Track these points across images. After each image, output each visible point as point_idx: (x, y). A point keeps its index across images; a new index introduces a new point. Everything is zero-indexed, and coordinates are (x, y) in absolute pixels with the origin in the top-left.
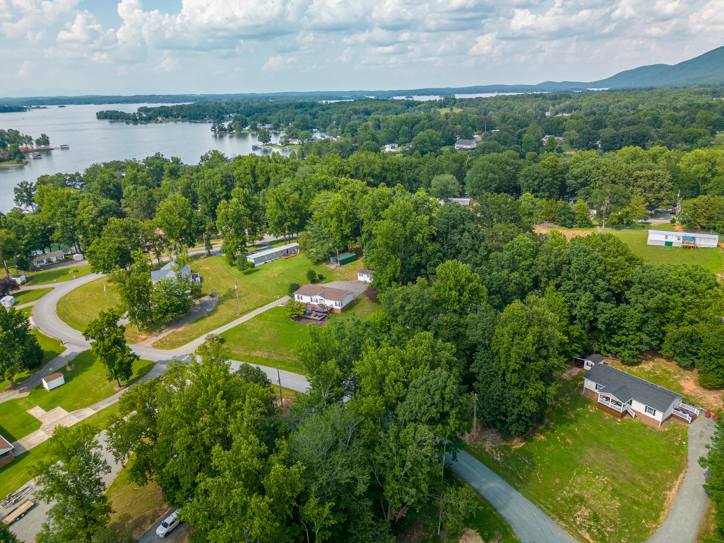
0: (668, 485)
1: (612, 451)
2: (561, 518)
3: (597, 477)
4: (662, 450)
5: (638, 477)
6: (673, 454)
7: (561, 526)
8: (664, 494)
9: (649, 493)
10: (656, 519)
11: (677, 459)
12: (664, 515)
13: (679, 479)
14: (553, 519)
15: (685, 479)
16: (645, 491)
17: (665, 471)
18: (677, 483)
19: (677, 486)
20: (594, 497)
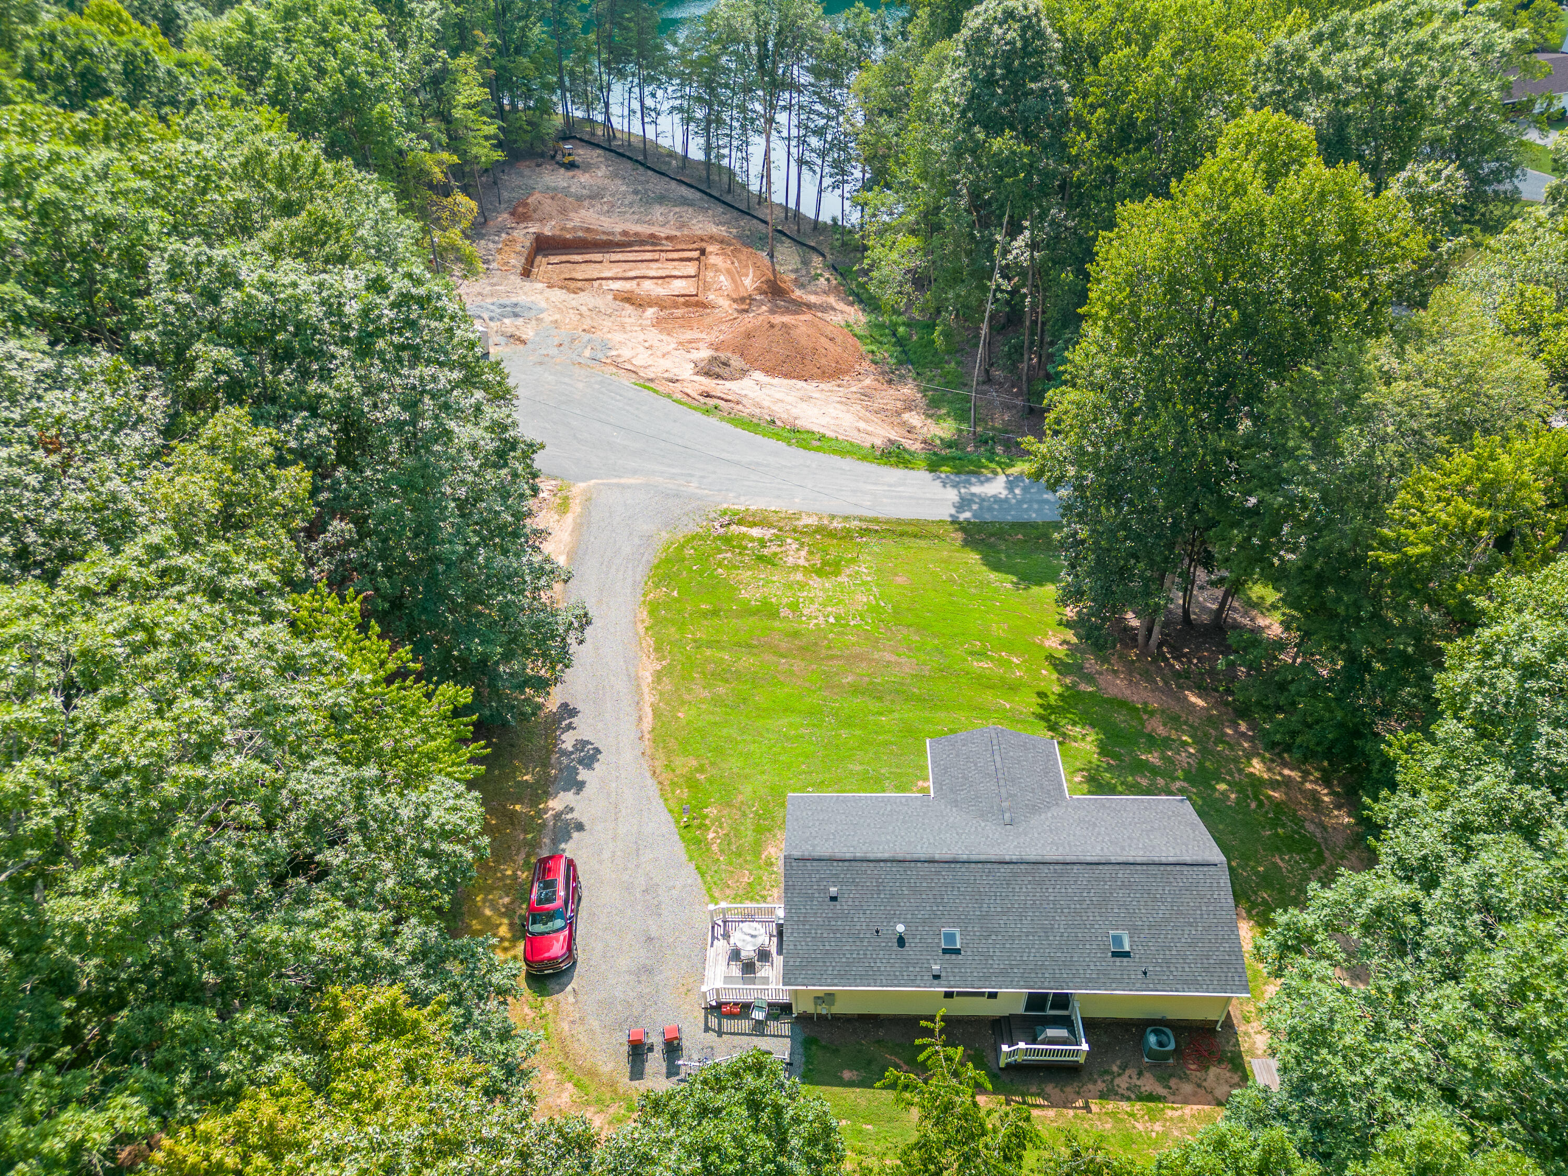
0: (667, 685)
1: (856, 690)
2: (821, 530)
3: (832, 620)
4: (735, 764)
5: (746, 661)
6: (701, 770)
7: (809, 515)
8: (664, 658)
9: (698, 644)
10: (653, 608)
11: (684, 764)
12: (643, 621)
13: (648, 710)
14: (833, 517)
15: (635, 717)
16: (710, 645)
17: (694, 712)
18: (649, 698)
19: (646, 690)
20: (802, 586)
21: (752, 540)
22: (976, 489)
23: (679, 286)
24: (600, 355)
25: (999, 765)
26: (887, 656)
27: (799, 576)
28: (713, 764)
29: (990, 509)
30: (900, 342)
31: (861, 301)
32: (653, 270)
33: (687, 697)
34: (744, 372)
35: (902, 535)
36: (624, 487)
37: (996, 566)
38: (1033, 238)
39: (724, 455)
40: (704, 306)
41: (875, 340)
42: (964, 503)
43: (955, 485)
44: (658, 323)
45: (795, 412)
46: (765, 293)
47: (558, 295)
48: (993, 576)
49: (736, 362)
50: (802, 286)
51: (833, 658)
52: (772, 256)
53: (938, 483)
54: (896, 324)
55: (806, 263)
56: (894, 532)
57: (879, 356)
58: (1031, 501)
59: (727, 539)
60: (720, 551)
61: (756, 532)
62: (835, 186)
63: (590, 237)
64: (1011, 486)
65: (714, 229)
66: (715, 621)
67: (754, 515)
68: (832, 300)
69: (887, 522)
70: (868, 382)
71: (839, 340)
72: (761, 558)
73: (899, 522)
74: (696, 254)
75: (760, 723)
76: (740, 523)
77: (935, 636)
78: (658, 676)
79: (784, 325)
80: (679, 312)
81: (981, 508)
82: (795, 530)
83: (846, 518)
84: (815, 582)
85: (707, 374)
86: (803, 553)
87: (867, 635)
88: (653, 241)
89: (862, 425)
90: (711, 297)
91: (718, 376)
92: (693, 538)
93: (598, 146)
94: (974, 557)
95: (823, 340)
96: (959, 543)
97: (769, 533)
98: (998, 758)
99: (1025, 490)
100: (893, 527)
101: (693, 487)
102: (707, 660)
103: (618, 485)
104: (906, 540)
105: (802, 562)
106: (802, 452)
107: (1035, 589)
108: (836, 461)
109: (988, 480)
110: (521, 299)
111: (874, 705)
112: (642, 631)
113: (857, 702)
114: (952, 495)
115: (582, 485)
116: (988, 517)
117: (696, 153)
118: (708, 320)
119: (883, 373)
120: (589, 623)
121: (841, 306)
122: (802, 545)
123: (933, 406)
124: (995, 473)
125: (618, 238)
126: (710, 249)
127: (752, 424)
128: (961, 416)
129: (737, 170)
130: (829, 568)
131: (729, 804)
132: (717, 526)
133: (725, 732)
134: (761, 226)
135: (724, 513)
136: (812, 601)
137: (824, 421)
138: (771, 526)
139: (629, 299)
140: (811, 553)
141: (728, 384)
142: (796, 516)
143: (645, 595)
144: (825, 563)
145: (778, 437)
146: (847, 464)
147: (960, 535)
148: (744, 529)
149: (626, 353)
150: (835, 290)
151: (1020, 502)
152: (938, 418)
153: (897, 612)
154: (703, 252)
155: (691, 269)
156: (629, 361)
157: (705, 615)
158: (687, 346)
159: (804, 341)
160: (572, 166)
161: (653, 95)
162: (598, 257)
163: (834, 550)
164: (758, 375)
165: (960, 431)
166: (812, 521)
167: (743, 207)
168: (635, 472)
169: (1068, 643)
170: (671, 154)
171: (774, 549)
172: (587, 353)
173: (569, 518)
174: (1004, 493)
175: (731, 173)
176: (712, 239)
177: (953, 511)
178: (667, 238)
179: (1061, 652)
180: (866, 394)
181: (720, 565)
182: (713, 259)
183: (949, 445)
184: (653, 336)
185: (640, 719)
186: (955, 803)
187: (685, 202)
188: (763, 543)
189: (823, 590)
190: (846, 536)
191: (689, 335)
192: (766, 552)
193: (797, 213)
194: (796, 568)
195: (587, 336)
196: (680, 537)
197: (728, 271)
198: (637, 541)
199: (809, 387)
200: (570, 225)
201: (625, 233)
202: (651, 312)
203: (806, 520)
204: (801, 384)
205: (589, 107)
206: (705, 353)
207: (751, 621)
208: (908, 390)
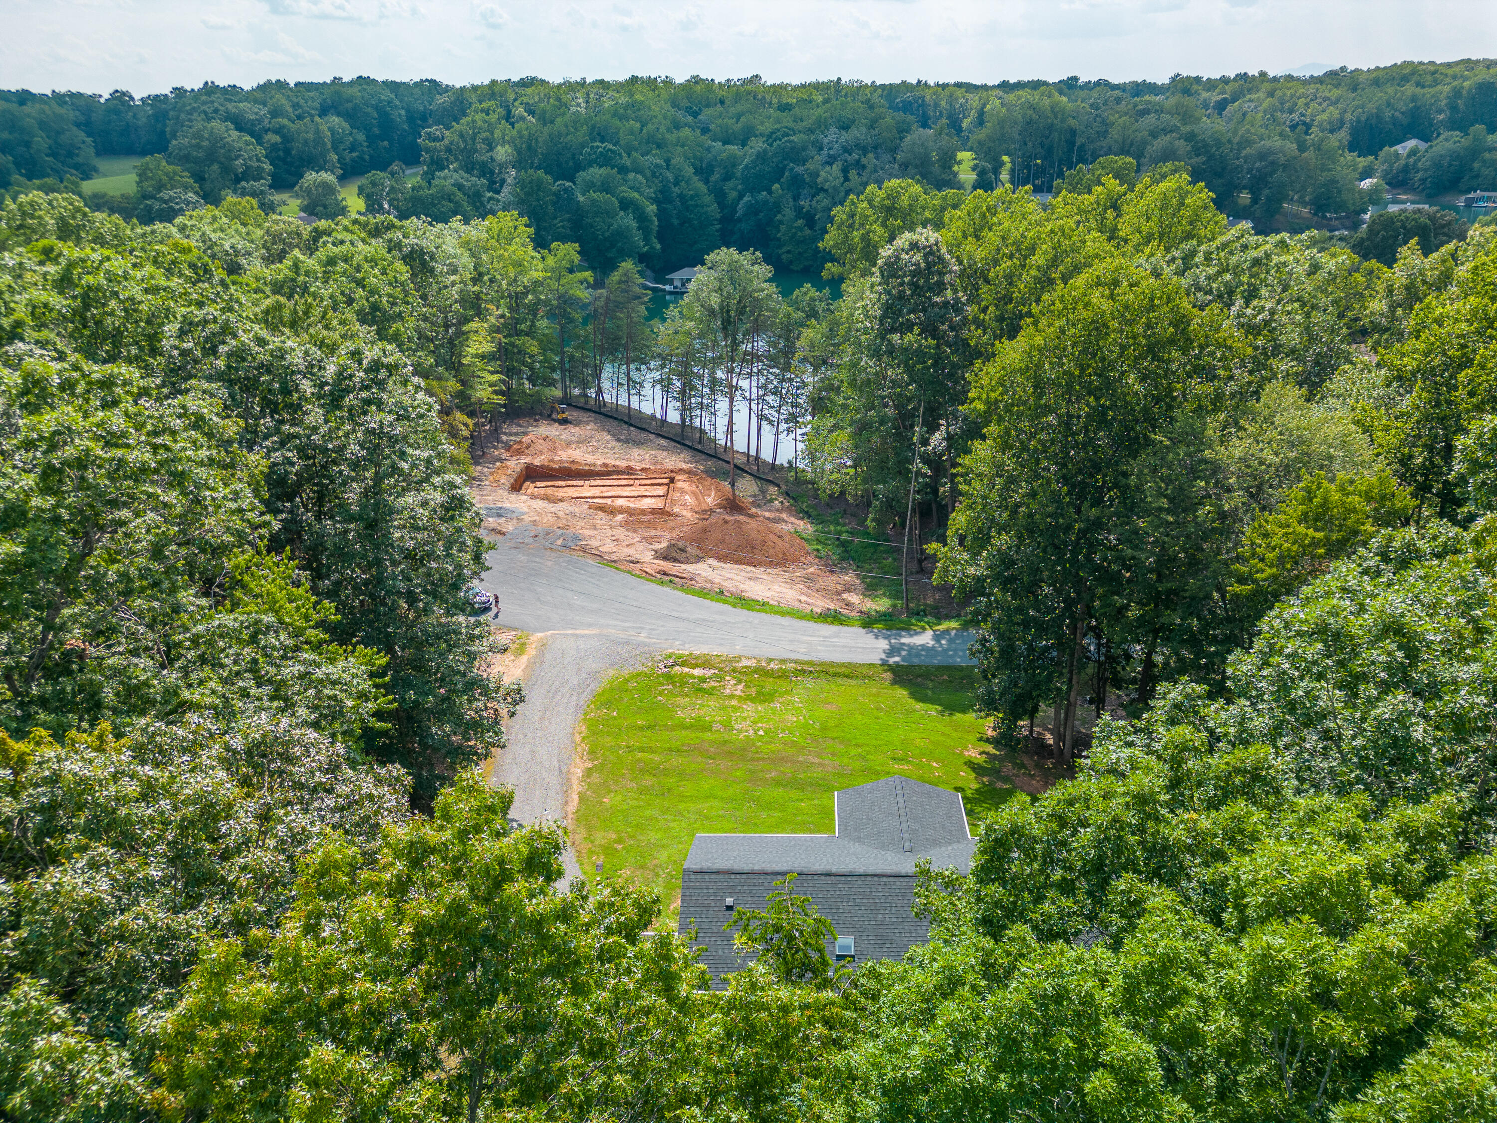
0: (596, 778)
1: (778, 783)
2: (758, 670)
3: (761, 733)
4: (653, 836)
5: (675, 761)
6: (619, 841)
7: (748, 658)
8: (596, 759)
9: (631, 749)
10: (592, 724)
11: (604, 837)
12: (580, 731)
13: (575, 798)
14: (770, 660)
15: (561, 802)
16: (641, 750)
17: (619, 798)
18: (577, 788)
19: (575, 782)
20: (736, 709)
21: (693, 677)
22: (904, 640)
23: (647, 503)
24: (570, 544)
25: (901, 805)
26: (811, 759)
27: (734, 702)
28: (632, 837)
29: (918, 655)
30: (843, 544)
31: (809, 517)
32: (627, 492)
33: (613, 787)
34: (699, 559)
35: (834, 675)
36: (577, 636)
37: (923, 699)
38: (948, 433)
39: (674, 614)
40: (669, 514)
41: (819, 542)
42: (893, 651)
43: (887, 637)
44: (626, 524)
45: (742, 587)
46: (725, 508)
47: (539, 504)
48: (919, 706)
49: (692, 550)
50: (759, 506)
51: (758, 760)
52: (733, 485)
53: (871, 636)
54: (840, 533)
55: (763, 491)
56: (826, 673)
57: (823, 553)
58: (955, 650)
59: (669, 678)
60: (662, 684)
61: (697, 672)
62: (789, 430)
63: (574, 467)
64: (937, 638)
65: (684, 466)
66: (649, 733)
67: (697, 657)
68: (784, 516)
69: (821, 664)
70: (811, 570)
71: (787, 538)
72: (700, 690)
73: (832, 664)
74: (666, 481)
75: (682, 806)
76: (682, 665)
77: (859, 746)
78: (588, 773)
79: (736, 521)
80: (645, 518)
81: (909, 654)
82: (734, 671)
83: (783, 661)
84: (749, 707)
85: (666, 558)
86: (740, 687)
87: (793, 744)
88: (629, 471)
89: (804, 598)
90: (676, 510)
91: (675, 560)
92: (637, 675)
93: (589, 410)
94: (902, 693)
95: (772, 536)
96: (888, 683)
97: (709, 673)
98: (901, 800)
99: (951, 641)
100: (827, 669)
101: (643, 637)
102: (639, 761)
103: (573, 635)
104: (838, 679)
105: (738, 693)
106: (745, 612)
107: (959, 716)
108: (779, 619)
109: (917, 633)
110: (507, 505)
111: (794, 794)
112: (578, 738)
113: (778, 793)
114: (883, 644)
115: (540, 635)
116: (916, 661)
117: (674, 417)
118: (672, 524)
119: (826, 565)
120: (522, 700)
121: (793, 520)
122: (740, 681)
123: (870, 589)
124: (924, 629)
125: (598, 468)
126: (677, 477)
127: (704, 593)
128: (895, 596)
129: (707, 428)
130: (763, 697)
131: (643, 867)
132: (661, 666)
133: (648, 813)
134: (725, 465)
135: (670, 656)
136: (745, 719)
137: (769, 594)
138: (712, 667)
139: (602, 508)
140: (747, 686)
141: (683, 566)
142: (738, 659)
143: (586, 714)
144: (759, 694)
145: (725, 602)
146: (786, 621)
147: (889, 675)
148: (686, 670)
149: (594, 543)
150: (789, 510)
151: (946, 651)
152: (873, 597)
153: (824, 729)
154: (672, 480)
155: (661, 491)
156: (597, 548)
157: (641, 728)
158: (649, 540)
159: (754, 534)
160: (565, 422)
161: (638, 369)
162: (580, 483)
163: (769, 684)
164: (712, 561)
165: (894, 606)
166: (752, 663)
167: (712, 452)
168: (590, 625)
169: (987, 753)
170: (653, 417)
171: (713, 684)
172: (559, 542)
173: (524, 659)
174: (931, 643)
175: (702, 431)
176: (681, 471)
177: (883, 656)
178: (642, 470)
179: (981, 759)
180: (809, 579)
181: (661, 694)
182: (680, 484)
183: (884, 614)
184: (620, 533)
185: (567, 803)
186: (859, 839)
187: (661, 448)
188: (703, 680)
189: (756, 711)
190: (783, 675)
191: (653, 533)
192: (705, 685)
193: (757, 458)
194: (732, 696)
195: (560, 532)
196: (626, 673)
197: (693, 493)
198: (584, 675)
199: (759, 571)
200: (557, 458)
201: (605, 465)
202: (620, 517)
203: (744, 663)
204: (749, 568)
205: (585, 385)
206: (664, 545)
207: (685, 733)
208: (849, 577)
